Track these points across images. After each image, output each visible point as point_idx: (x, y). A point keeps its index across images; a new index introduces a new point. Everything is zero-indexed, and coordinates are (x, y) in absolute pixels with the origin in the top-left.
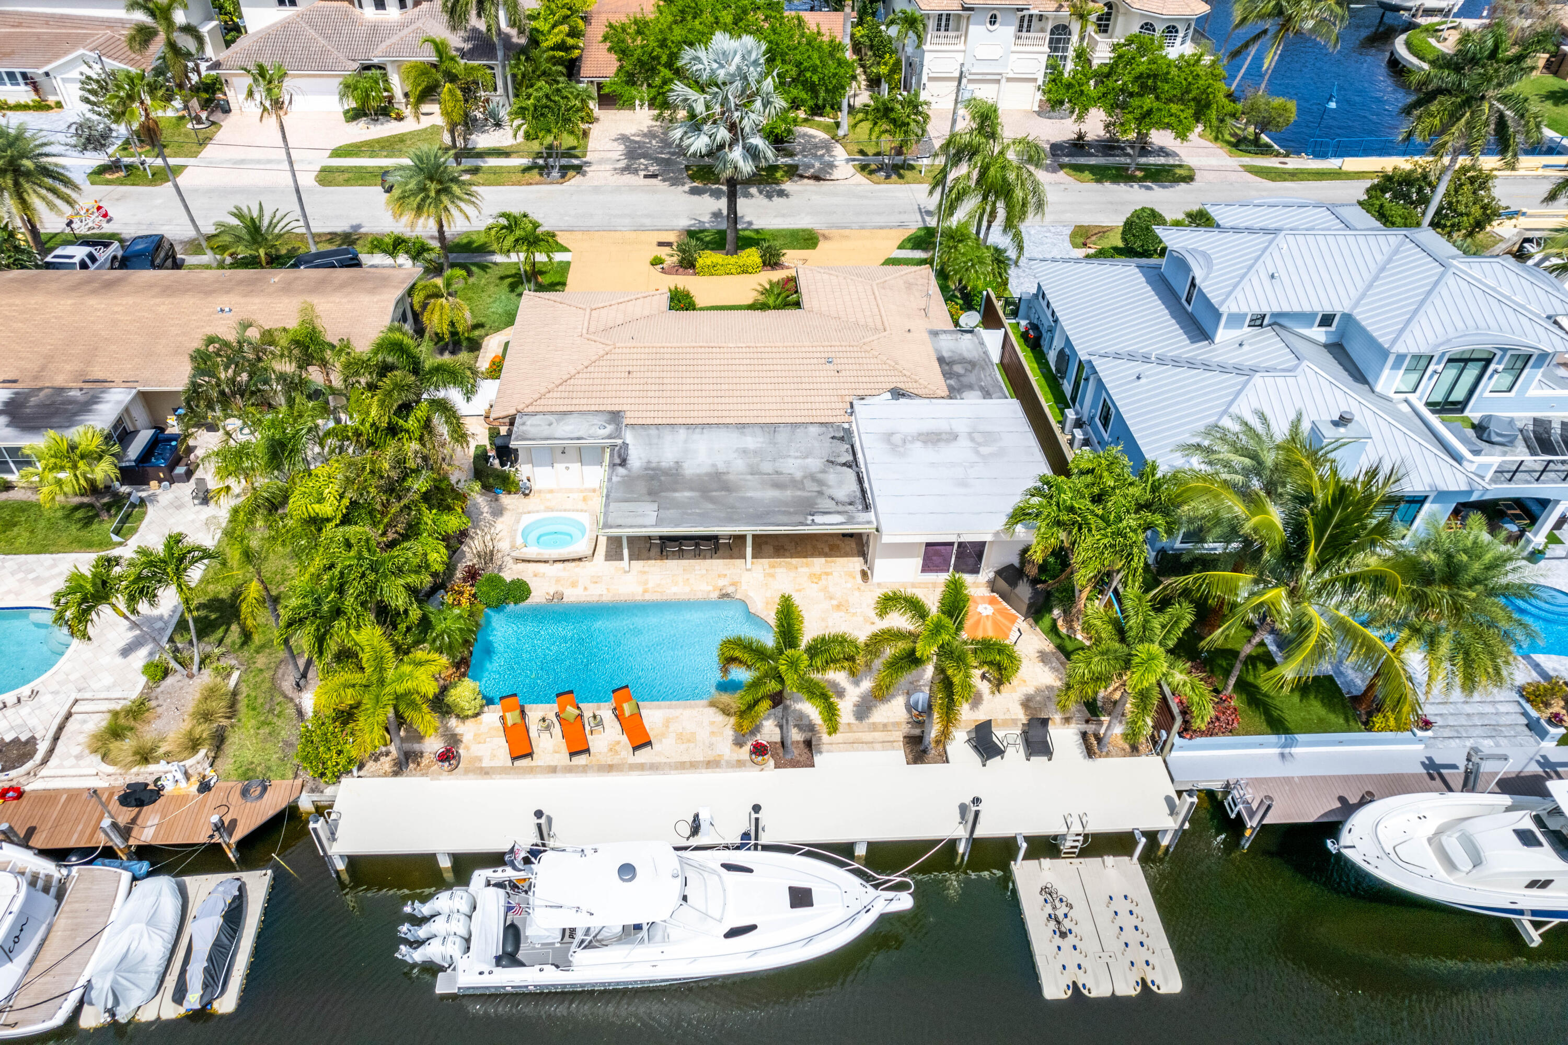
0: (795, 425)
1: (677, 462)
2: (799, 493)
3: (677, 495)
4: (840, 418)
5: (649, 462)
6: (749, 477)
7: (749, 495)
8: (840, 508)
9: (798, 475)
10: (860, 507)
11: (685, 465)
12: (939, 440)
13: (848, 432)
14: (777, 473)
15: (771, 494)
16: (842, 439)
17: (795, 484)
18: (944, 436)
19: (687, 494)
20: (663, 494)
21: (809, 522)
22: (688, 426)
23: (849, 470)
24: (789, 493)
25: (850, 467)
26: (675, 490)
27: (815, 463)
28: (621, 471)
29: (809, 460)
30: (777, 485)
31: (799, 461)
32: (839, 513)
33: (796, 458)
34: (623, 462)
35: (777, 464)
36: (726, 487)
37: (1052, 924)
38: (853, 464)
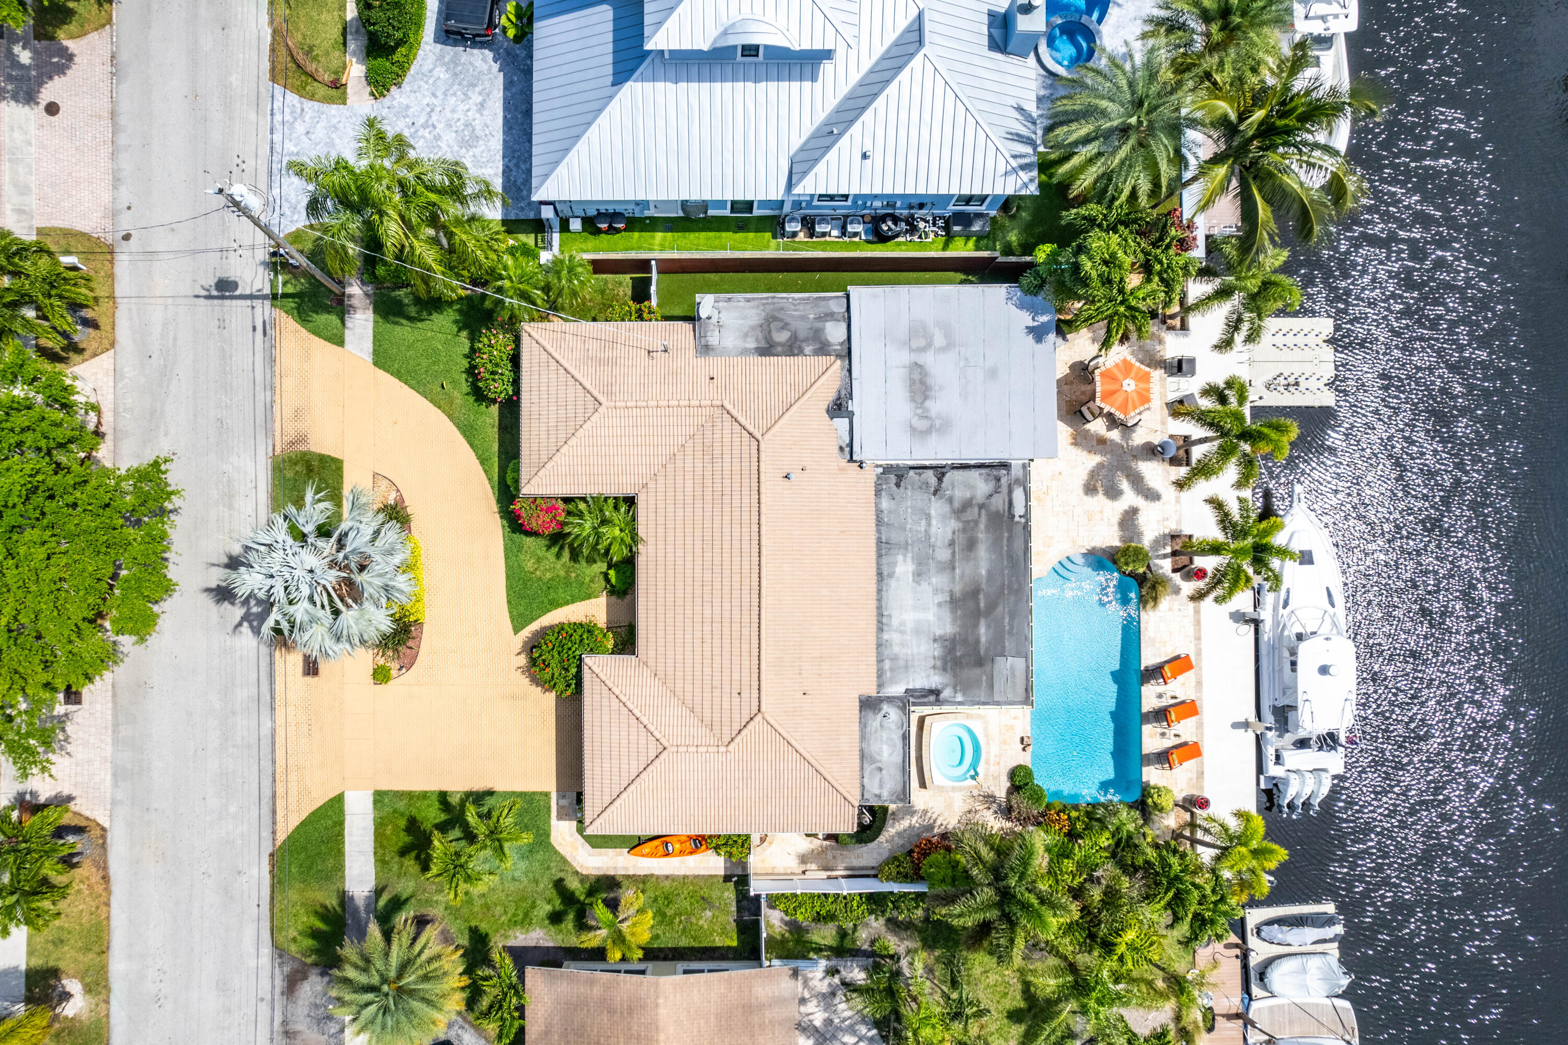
0: (879, 522)
1: (935, 640)
2: (982, 526)
3: (983, 639)
4: (870, 475)
5: (934, 667)
6: (957, 571)
7: (983, 572)
8: (1004, 490)
9: (954, 524)
10: (1004, 472)
11: (939, 632)
12: (922, 383)
13: (888, 469)
14: (952, 544)
15: (983, 552)
16: (900, 478)
17: (969, 528)
18: (916, 376)
19: (982, 630)
20: (982, 652)
21: (1023, 520)
22: (880, 630)
23: (948, 475)
24: (981, 536)
25: (943, 474)
26: (978, 641)
27: (937, 508)
28: (946, 694)
29: (933, 512)
30: (971, 545)
31: (934, 522)
32: (1010, 492)
33: (929, 525)
34: (936, 692)
35: (939, 544)
36: (973, 593)
37: (1290, 388)
38: (940, 471)
